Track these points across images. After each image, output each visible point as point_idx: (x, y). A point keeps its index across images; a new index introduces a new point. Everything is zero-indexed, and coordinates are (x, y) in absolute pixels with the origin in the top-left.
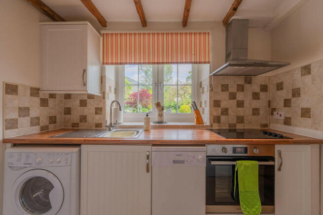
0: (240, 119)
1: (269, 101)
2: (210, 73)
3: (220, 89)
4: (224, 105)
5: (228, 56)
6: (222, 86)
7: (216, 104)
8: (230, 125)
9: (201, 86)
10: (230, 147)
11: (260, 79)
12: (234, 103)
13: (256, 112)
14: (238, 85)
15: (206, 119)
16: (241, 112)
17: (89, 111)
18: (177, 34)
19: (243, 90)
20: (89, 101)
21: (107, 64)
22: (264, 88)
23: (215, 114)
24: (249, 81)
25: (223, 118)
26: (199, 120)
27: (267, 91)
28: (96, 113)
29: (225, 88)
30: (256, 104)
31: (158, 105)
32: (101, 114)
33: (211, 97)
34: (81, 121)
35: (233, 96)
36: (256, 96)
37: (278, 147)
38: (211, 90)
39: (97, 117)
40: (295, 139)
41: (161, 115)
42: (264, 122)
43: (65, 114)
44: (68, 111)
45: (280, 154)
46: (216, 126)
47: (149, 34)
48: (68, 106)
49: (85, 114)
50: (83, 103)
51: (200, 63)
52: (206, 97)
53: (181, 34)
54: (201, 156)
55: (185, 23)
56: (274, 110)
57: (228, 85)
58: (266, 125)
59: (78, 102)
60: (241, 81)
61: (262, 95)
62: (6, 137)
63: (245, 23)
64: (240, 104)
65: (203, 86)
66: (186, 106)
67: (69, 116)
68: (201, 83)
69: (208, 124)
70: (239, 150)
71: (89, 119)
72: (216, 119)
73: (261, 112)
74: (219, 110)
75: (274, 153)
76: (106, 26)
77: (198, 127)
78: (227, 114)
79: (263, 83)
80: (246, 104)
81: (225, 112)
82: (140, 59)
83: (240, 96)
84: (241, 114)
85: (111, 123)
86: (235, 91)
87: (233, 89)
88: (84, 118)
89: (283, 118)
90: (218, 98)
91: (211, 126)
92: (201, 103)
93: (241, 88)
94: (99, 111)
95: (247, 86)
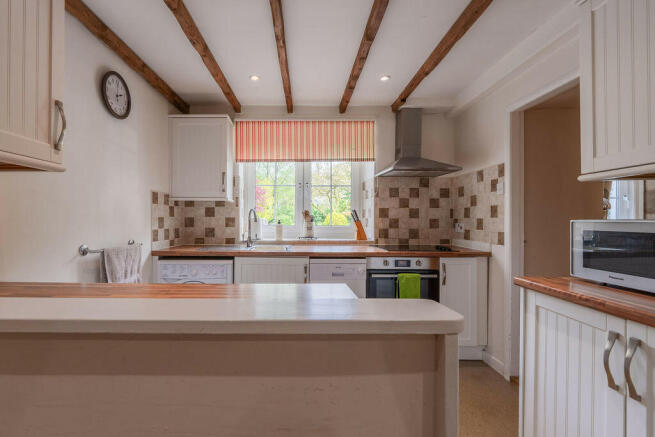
0: (414, 234)
1: (452, 210)
2: (375, 173)
3: (388, 193)
4: (392, 214)
5: (397, 152)
6: (391, 189)
7: (383, 213)
8: (400, 241)
9: (364, 189)
10: (391, 260)
11: (440, 181)
12: (405, 212)
13: (434, 223)
14: (411, 189)
15: (370, 233)
16: (415, 223)
17: (217, 222)
18: (332, 122)
19: (417, 196)
20: (217, 209)
21: (242, 161)
22: (445, 193)
23: (381, 226)
24: (425, 184)
25: (392, 232)
26: (361, 234)
27: (448, 197)
28: (227, 225)
29: (394, 192)
30: (435, 213)
31: (306, 214)
32: (233, 226)
33: (376, 205)
34: (206, 236)
35: (404, 204)
36: (434, 203)
37: (442, 260)
38: (377, 196)
39: (229, 230)
40: (462, 251)
41: (310, 229)
42: (445, 237)
43: (186, 226)
44: (190, 222)
45: (444, 266)
46: (382, 242)
47: (296, 123)
48: (190, 215)
49: (212, 226)
50: (210, 212)
51: (362, 160)
52: (370, 205)
53: (338, 122)
54: (361, 267)
55: (343, 108)
56: (456, 221)
57: (397, 189)
58: (447, 241)
59: (203, 211)
60: (415, 184)
61: (443, 202)
62: (154, 250)
63: (418, 113)
64: (414, 214)
65: (366, 188)
66: (339, 214)
67: (192, 229)
68: (364, 184)
69: (373, 239)
70: (401, 263)
71: (218, 232)
72: (383, 234)
73: (442, 224)
74: (387, 222)
75: (439, 266)
76: (239, 111)
77: (360, 243)
78: (397, 227)
79: (444, 187)
80: (422, 214)
81: (394, 223)
82: (284, 154)
83: (414, 203)
84: (414, 226)
85: (249, 237)
86: (407, 197)
87: (404, 194)
88: (210, 232)
89: (463, 231)
90: (385, 205)
91: (377, 241)
92: (364, 211)
93: (415, 193)
94: (231, 222)
95: (423, 190)
